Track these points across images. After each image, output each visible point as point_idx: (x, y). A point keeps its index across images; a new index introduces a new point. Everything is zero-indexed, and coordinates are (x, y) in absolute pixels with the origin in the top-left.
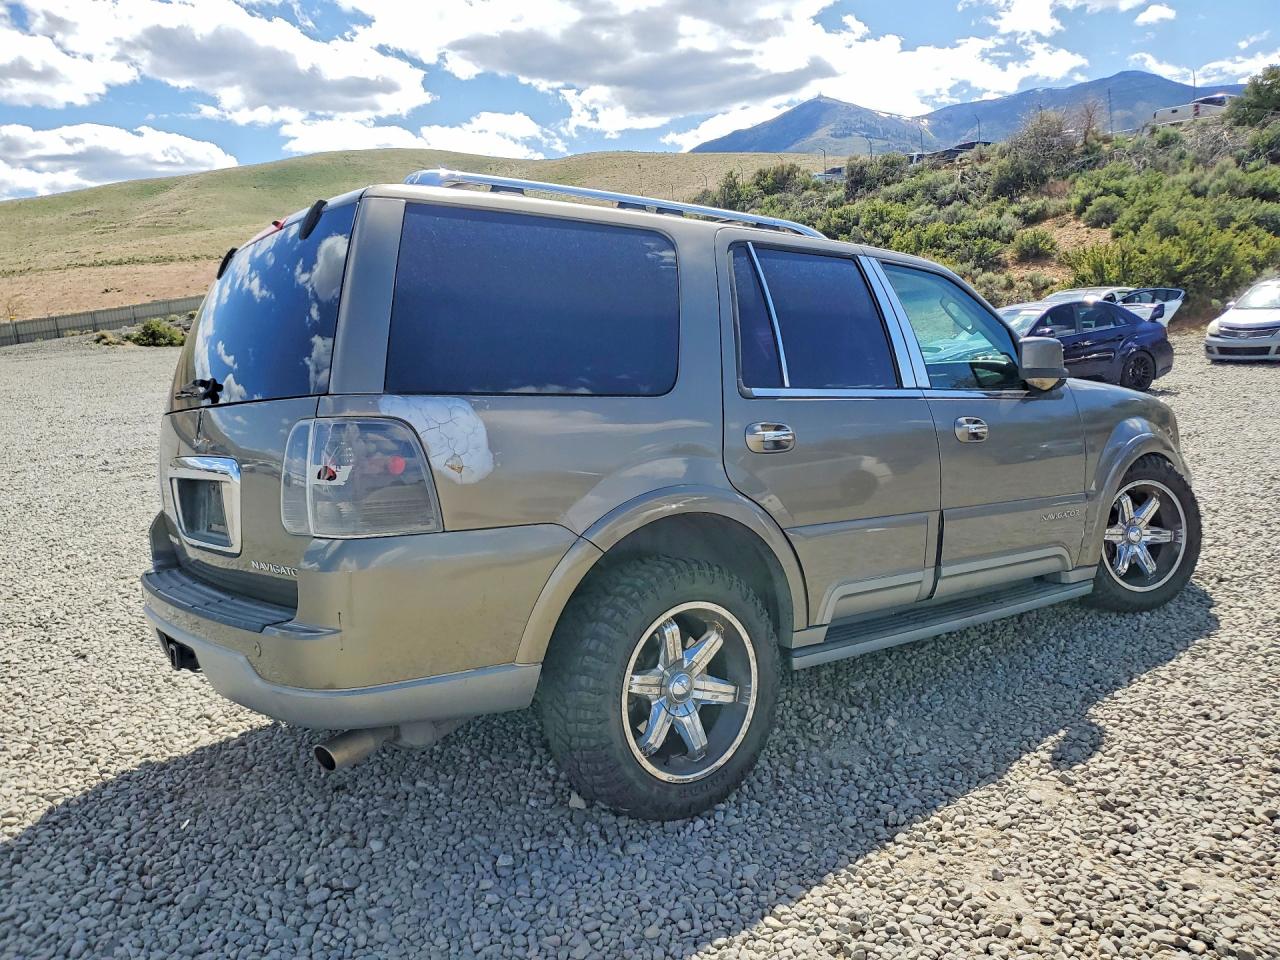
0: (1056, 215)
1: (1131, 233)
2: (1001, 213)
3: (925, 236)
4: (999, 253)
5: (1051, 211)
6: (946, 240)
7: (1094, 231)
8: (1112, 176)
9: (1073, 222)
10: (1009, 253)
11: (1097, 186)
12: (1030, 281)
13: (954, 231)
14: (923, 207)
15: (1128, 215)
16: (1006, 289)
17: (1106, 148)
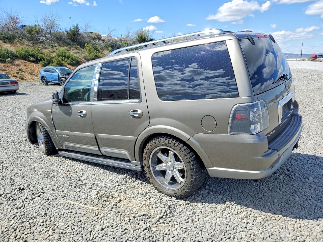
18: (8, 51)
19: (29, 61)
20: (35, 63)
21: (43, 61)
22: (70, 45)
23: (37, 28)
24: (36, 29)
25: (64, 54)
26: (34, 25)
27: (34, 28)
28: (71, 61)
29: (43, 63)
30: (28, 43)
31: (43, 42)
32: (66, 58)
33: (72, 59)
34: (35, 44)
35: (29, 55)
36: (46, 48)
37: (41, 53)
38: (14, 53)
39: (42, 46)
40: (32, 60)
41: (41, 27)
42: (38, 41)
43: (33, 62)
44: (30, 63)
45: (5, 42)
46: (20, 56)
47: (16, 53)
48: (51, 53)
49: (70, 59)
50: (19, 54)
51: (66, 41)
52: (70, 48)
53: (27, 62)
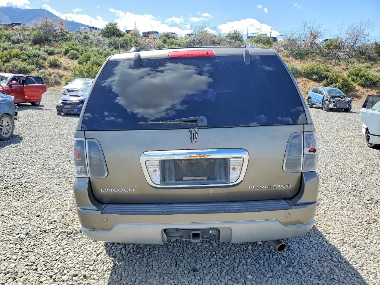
0: (57, 53)
1: (85, 63)
2: (39, 50)
3: (12, 54)
4: (43, 63)
5: (56, 52)
6: (21, 56)
7: (71, 60)
8: (73, 44)
9: (64, 57)
10: (46, 64)
11: (69, 47)
12: (57, 74)
13: (24, 53)
14: (6, 43)
15: (81, 57)
16: (48, 75)
17: (68, 35)
18: (293, 68)
19: (312, 79)
20: (316, 82)
21: (326, 80)
22: (375, 60)
23: (338, 41)
24: (336, 42)
25: (357, 72)
26: (335, 38)
27: (334, 42)
28: (364, 81)
29: (325, 83)
30: (320, 59)
31: (338, 58)
32: (358, 78)
33: (367, 79)
34: (328, 60)
35: (314, 72)
36: (339, 65)
37: (328, 71)
38: (298, 70)
39: (336, 62)
40: (315, 78)
41: (344, 40)
42: (332, 57)
43: (316, 80)
44: (311, 81)
45: (296, 59)
46: (304, 74)
47: (300, 71)
48: (343, 71)
49: (363, 78)
50: (303, 71)
51: (371, 55)
52: (372, 65)
53: (308, 80)
